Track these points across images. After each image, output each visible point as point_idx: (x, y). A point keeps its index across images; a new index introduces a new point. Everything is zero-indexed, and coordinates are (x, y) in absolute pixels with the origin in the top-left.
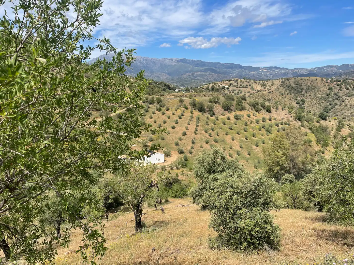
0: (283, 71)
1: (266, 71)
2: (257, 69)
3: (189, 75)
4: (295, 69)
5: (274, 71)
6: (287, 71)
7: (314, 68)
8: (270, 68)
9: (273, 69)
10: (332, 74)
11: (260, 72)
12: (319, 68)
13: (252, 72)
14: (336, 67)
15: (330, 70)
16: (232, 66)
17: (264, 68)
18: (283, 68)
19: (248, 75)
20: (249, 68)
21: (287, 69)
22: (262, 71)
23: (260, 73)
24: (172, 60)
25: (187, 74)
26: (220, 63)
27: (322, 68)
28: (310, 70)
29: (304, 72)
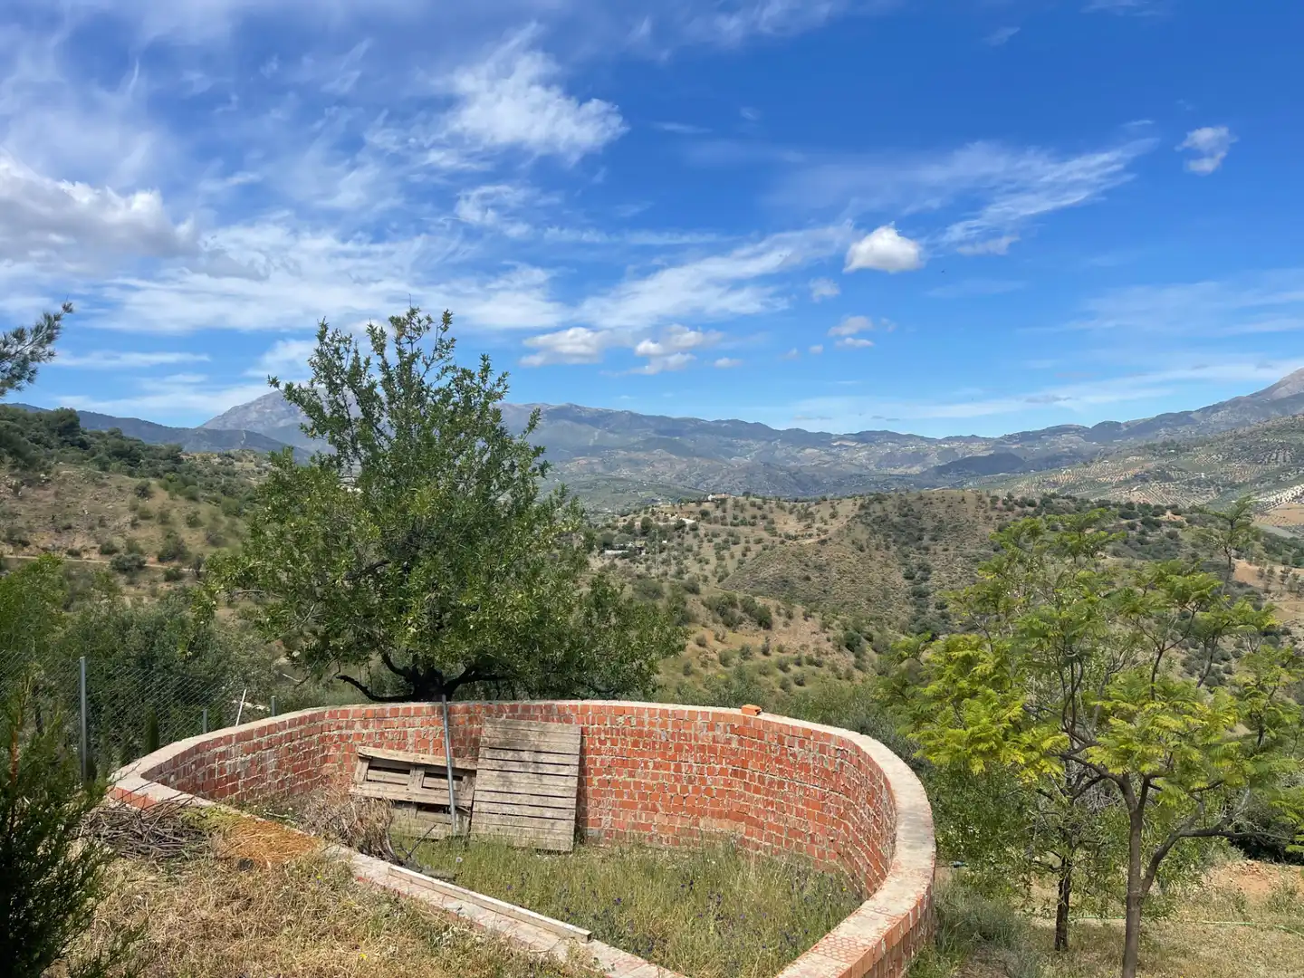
0: (911, 447)
1: (854, 448)
2: (822, 439)
3: (590, 463)
4: (949, 439)
5: (879, 445)
6: (925, 444)
7: (1010, 437)
8: (864, 438)
9: (876, 440)
10: (1069, 457)
11: (834, 451)
12: (1025, 436)
13: (808, 451)
14: (1079, 430)
15: (1064, 444)
16: (738, 429)
17: (845, 437)
18: (910, 437)
19: (795, 459)
20: (799, 438)
21: (923, 439)
22: (840, 446)
23: (833, 454)
25: (583, 461)
26: (696, 421)
28: (999, 442)
29: (978, 450)
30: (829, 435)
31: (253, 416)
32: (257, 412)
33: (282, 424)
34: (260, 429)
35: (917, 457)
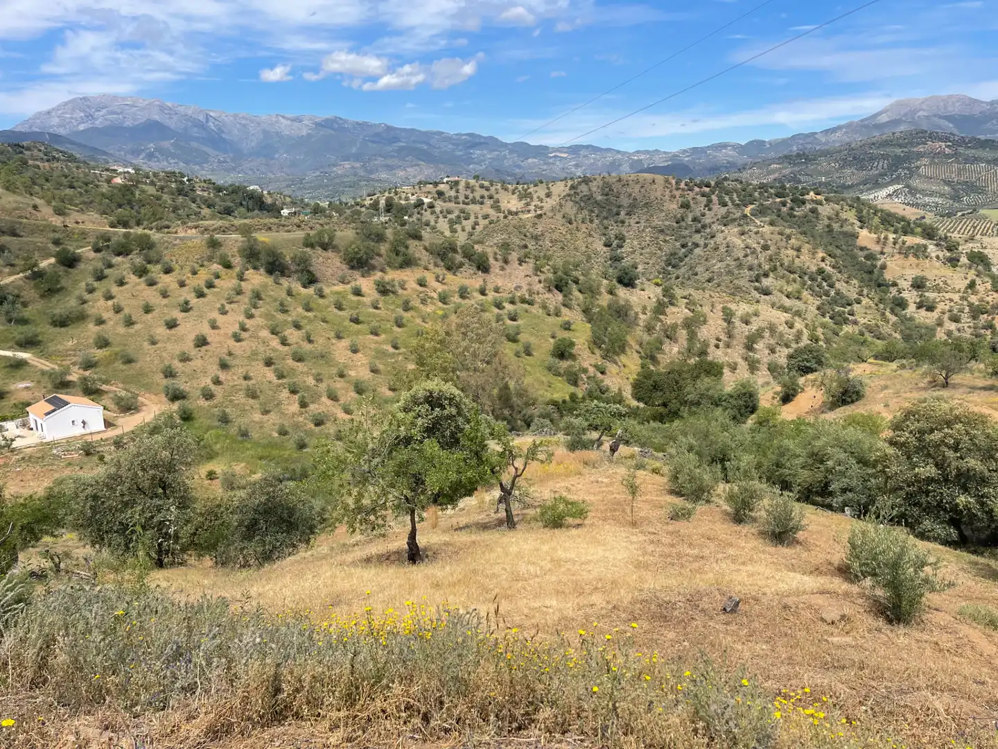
0: (609, 158)
1: (566, 158)
2: (542, 151)
3: (353, 168)
4: (638, 152)
5: (585, 156)
6: (620, 156)
7: (685, 151)
8: (575, 150)
9: (583, 152)
10: (726, 167)
11: (551, 161)
12: (695, 150)
13: (530, 160)
14: (735, 147)
15: (722, 157)
16: (475, 142)
17: (560, 149)
18: (609, 150)
19: (519, 167)
20: (523, 150)
21: (618, 152)
22: (555, 156)
23: (550, 164)
24: (298, 120)
25: (347, 165)
26: (441, 133)
27: (702, 150)
28: (675, 156)
29: (659, 161)
30: (546, 148)
31: (55, 121)
32: (59, 117)
33: (82, 127)
34: (62, 131)
35: (615, 165)
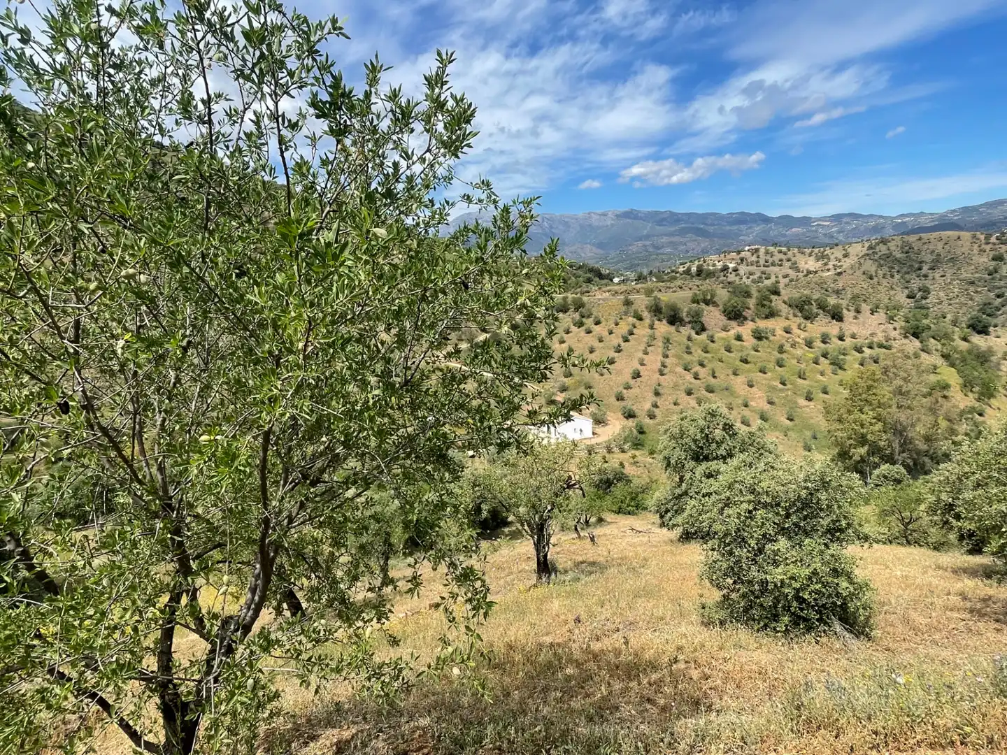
0: (872, 223)
1: (828, 226)
2: (805, 221)
3: (645, 246)
4: (902, 215)
5: (847, 223)
6: (882, 221)
7: (954, 211)
8: (837, 218)
9: (844, 220)
11: (814, 229)
12: (965, 210)
13: (794, 230)
15: (997, 213)
16: (744, 219)
17: (823, 219)
18: (871, 216)
19: (784, 236)
20: (787, 221)
21: (881, 217)
22: (818, 225)
23: (812, 231)
24: (605, 215)
25: (640, 243)
28: (943, 216)
29: (924, 221)
30: (810, 218)
